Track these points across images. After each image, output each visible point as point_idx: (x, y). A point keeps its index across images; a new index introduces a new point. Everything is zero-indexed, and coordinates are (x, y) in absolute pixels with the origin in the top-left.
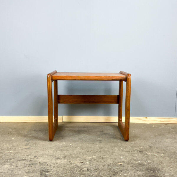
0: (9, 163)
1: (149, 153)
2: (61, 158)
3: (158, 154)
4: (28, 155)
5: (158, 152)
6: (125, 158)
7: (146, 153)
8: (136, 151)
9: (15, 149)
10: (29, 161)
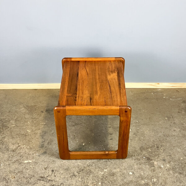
1: (156, 163)
3: (163, 165)
4: (45, 169)
5: (164, 160)
6: (133, 173)
7: (153, 162)
8: (144, 157)
9: (32, 155)
10: (48, 181)
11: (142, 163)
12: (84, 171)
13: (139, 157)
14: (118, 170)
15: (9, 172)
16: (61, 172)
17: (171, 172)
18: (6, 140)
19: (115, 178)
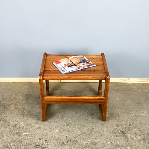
3: (135, 137)
4: (40, 139)
5: (136, 134)
6: (111, 143)
7: (127, 135)
8: (120, 132)
9: (29, 129)
10: (42, 148)
11: (118, 136)
12: (71, 141)
13: (115, 131)
14: (99, 141)
15: (10, 141)
16: (53, 142)
17: (142, 142)
18: (7, 118)
19: (97, 146)
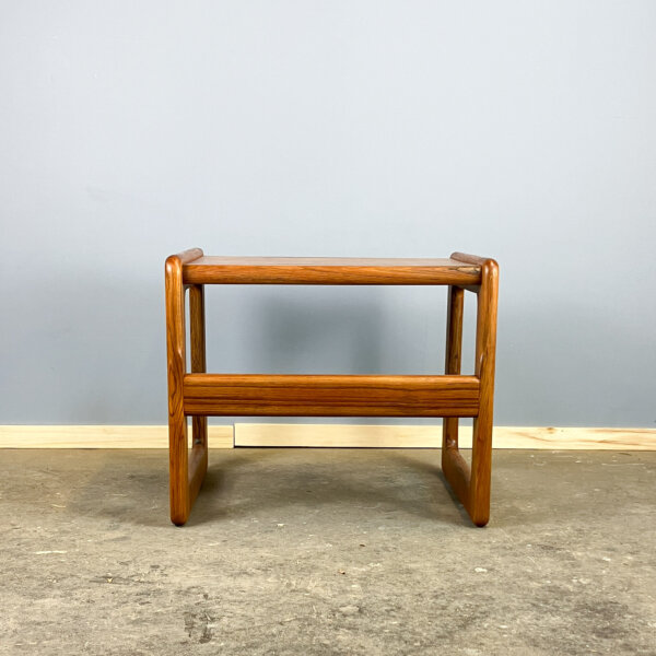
0: (59, 592)
1: (579, 554)
2: (254, 571)
3: (611, 556)
4: (124, 564)
5: (612, 550)
6: (490, 570)
7: (568, 553)
8: (529, 545)
9: (70, 542)
10: (133, 583)
11: (523, 554)
12: (286, 566)
13: (508, 545)
14: (428, 565)
16: (193, 569)
17: (647, 568)
